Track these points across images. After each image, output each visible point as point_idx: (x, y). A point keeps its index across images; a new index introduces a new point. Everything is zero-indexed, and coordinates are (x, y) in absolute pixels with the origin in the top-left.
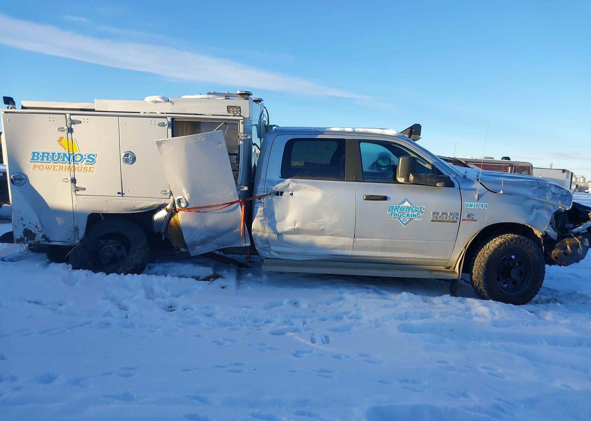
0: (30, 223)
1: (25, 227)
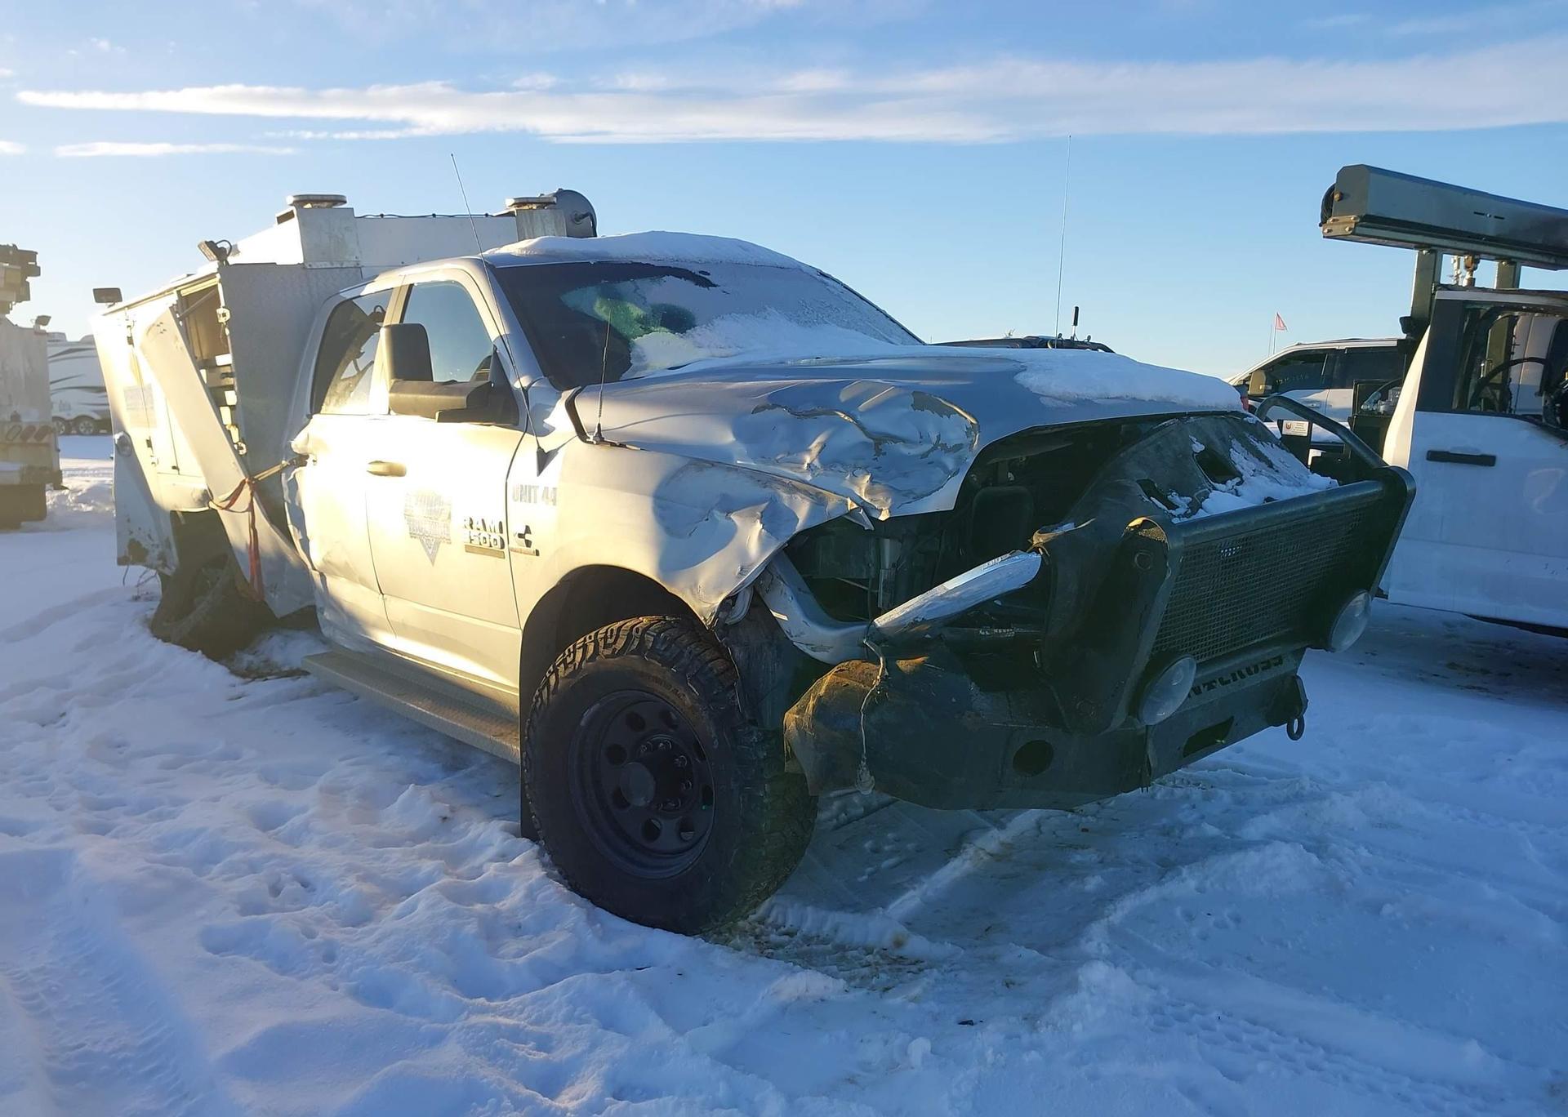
0: (140, 529)
1: (132, 536)
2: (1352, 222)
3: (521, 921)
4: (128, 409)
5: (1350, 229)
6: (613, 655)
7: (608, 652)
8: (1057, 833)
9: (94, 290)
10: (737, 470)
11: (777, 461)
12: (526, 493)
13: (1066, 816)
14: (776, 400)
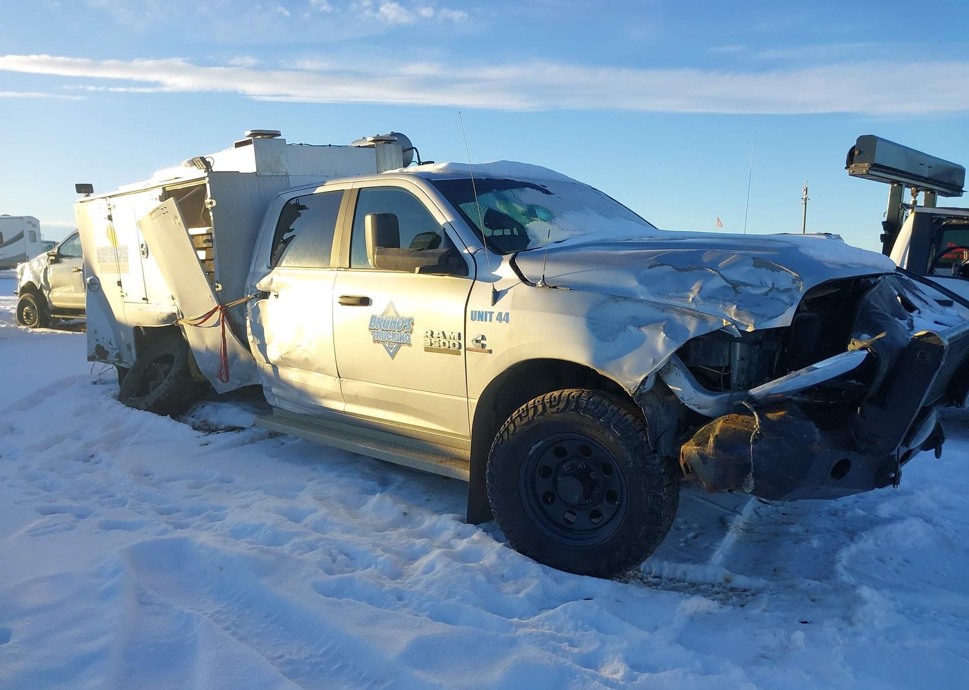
0: (103, 338)
1: (98, 343)
2: (866, 167)
3: (503, 572)
4: (98, 261)
5: (866, 171)
6: (557, 412)
7: (554, 410)
8: (770, 516)
9: (76, 185)
10: (642, 302)
11: (670, 297)
12: (481, 316)
13: (767, 506)
14: (662, 261)
